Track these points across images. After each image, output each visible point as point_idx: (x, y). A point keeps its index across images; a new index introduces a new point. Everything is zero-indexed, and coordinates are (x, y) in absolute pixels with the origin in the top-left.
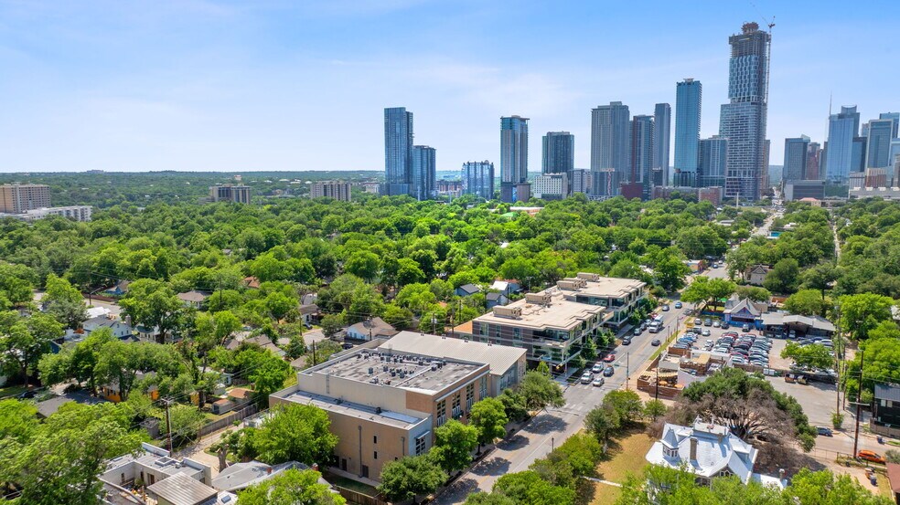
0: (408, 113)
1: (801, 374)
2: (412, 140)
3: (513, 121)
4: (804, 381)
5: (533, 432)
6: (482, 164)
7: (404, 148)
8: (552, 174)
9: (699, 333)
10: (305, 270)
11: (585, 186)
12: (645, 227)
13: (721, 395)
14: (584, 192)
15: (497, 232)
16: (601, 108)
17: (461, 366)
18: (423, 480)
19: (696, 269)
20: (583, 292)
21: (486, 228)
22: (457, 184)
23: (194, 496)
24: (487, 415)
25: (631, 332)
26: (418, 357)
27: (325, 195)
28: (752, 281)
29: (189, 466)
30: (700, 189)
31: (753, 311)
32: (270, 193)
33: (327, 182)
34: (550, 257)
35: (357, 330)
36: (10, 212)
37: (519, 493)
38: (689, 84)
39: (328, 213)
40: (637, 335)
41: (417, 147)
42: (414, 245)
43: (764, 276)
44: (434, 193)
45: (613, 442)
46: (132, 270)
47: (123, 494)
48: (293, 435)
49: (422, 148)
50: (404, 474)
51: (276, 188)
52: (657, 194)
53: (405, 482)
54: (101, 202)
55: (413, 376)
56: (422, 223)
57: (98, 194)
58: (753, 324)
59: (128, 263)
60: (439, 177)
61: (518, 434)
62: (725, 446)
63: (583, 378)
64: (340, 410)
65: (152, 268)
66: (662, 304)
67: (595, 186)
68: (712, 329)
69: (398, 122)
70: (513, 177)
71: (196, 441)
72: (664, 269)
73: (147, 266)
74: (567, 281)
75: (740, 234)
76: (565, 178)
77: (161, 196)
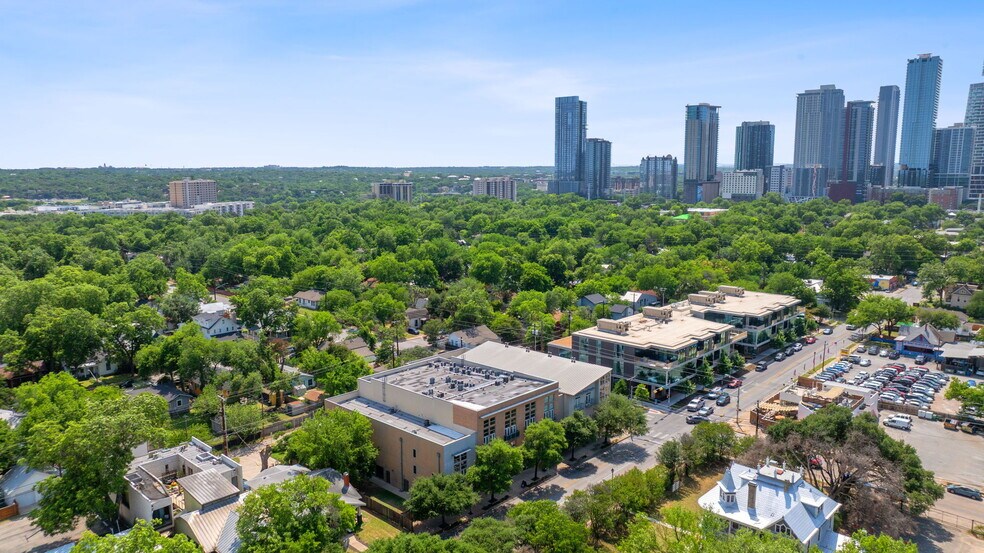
0: (581, 102)
1: (969, 420)
2: (585, 133)
3: (701, 109)
4: (970, 430)
5: (606, 461)
6: (664, 159)
7: (576, 142)
8: (745, 171)
9: (857, 362)
10: (427, 272)
11: (785, 185)
12: (839, 234)
13: (812, 436)
14: (783, 193)
15: (655, 237)
16: (809, 94)
17: (529, 382)
18: (447, 499)
19: (886, 286)
20: (719, 308)
21: (644, 231)
22: (634, 182)
23: (216, 493)
24: (540, 437)
25: (773, 358)
26: (488, 368)
27: (488, 192)
28: (954, 302)
29: (225, 463)
30: (931, 190)
31: (933, 340)
32: (435, 190)
33: (491, 179)
34: (700, 266)
35: (455, 337)
36: (180, 207)
37: (528, 522)
38: (924, 60)
39: (479, 211)
40: (779, 360)
41: (590, 140)
42: (550, 249)
43: (968, 298)
44: (607, 192)
45: (692, 480)
46: (258, 267)
47: (156, 484)
48: (328, 442)
49: (595, 141)
50: (430, 491)
51: (442, 185)
52: (874, 195)
53: (428, 501)
54: (268, 198)
55: (472, 389)
56: (574, 224)
57: (266, 190)
58: (929, 355)
59: (254, 260)
60: (613, 174)
61: (589, 461)
62: (791, 495)
63: (690, 405)
64: (390, 421)
65: (276, 265)
66: (824, 326)
67: (797, 185)
68: (875, 360)
69: (571, 113)
70: (699, 175)
71: (259, 440)
72: (835, 285)
73: (271, 264)
74: (703, 295)
75: (964, 245)
76: (761, 175)
77: (326, 192)
